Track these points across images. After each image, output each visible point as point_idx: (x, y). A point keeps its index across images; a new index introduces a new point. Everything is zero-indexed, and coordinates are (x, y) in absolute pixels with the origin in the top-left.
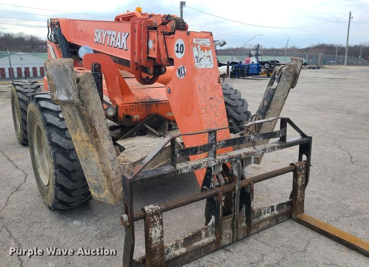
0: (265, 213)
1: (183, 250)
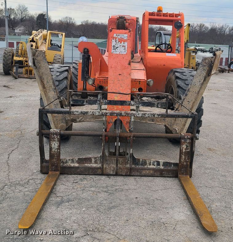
0: (150, 165)
1: (77, 165)
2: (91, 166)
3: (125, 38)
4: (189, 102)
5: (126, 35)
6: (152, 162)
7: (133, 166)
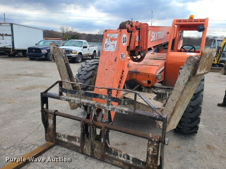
0: (121, 156)
1: (66, 140)
2: (76, 144)
3: (116, 38)
4: (172, 100)
5: (117, 35)
6: (122, 154)
7: (106, 153)
